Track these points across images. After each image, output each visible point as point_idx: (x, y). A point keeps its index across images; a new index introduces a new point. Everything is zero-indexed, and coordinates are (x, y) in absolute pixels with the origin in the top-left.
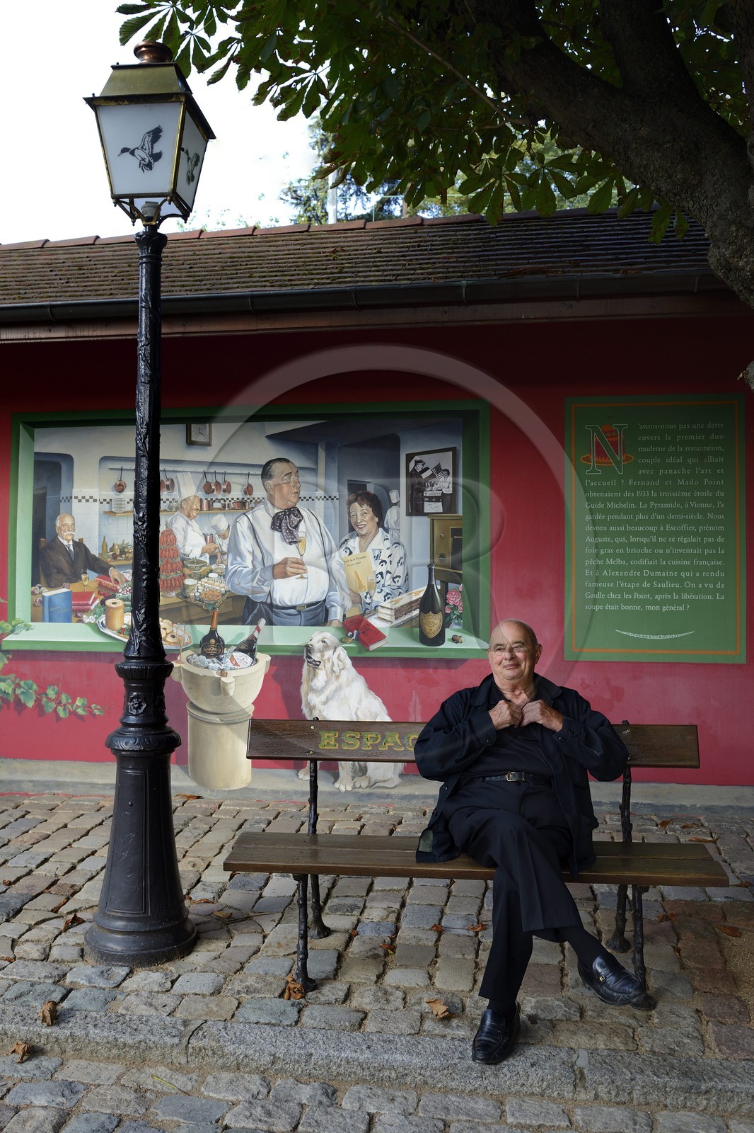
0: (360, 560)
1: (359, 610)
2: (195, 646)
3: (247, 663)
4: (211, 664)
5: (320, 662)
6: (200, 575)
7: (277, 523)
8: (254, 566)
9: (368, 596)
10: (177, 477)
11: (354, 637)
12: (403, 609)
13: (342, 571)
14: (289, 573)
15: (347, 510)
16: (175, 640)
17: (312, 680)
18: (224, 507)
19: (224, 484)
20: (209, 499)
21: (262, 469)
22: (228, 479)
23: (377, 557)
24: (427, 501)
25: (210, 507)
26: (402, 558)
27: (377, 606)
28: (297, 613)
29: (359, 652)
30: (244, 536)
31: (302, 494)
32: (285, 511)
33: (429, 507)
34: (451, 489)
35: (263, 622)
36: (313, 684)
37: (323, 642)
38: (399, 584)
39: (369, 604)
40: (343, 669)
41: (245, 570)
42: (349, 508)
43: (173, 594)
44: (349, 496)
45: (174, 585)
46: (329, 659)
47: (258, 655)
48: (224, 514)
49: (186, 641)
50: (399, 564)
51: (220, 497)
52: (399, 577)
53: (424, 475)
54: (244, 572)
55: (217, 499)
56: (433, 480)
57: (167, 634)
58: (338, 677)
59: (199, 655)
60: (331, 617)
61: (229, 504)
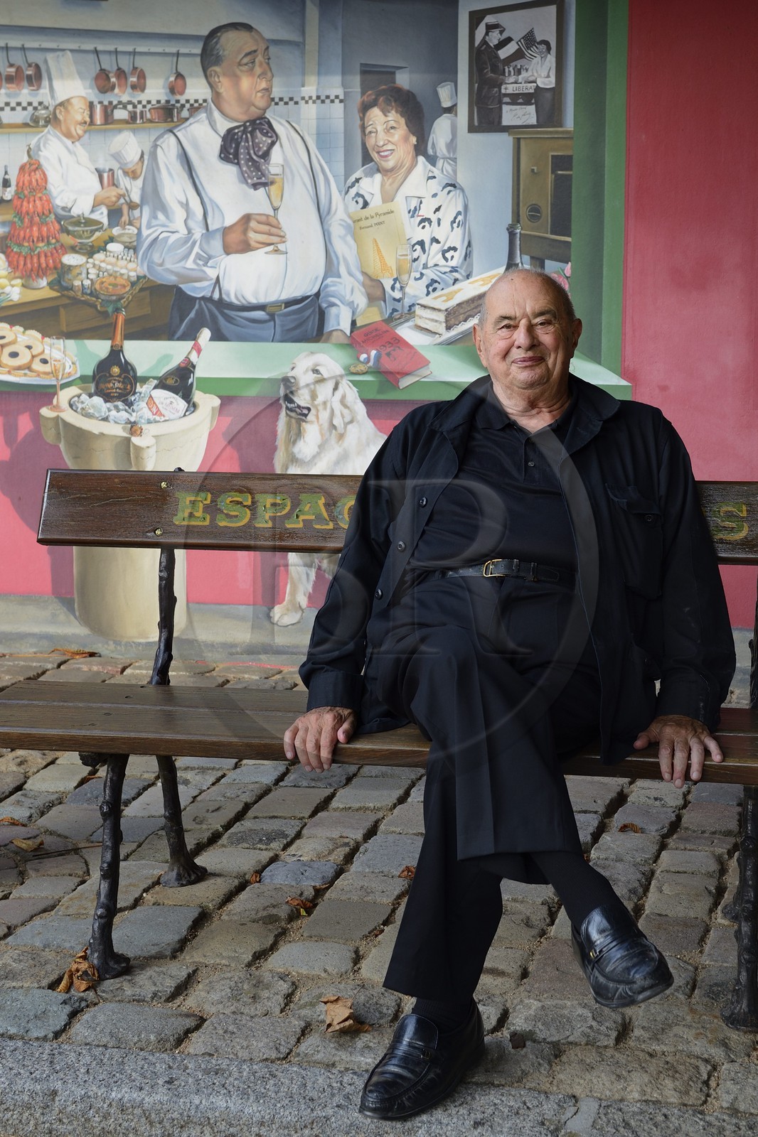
0: (382, 218)
1: (381, 313)
2: (83, 379)
3: (178, 411)
4: (114, 413)
5: (309, 409)
6: (92, 247)
7: (231, 149)
8: (189, 231)
9: (398, 285)
10: (46, 61)
11: (371, 364)
12: (462, 311)
13: (349, 238)
14: (253, 244)
15: (359, 122)
16: (47, 368)
17: (294, 442)
18: (133, 117)
19: (132, 74)
20: (106, 103)
21: (201, 45)
22: (140, 62)
23: (413, 212)
24: (507, 103)
25: (108, 117)
26: (459, 213)
27: (413, 305)
28: (267, 317)
29: (380, 392)
31: (276, 92)
32: (244, 125)
33: (512, 115)
34: (553, 79)
35: (206, 334)
36: (296, 450)
37: (316, 371)
38: (453, 263)
39: (399, 300)
40: (351, 422)
41: (173, 238)
42: (362, 119)
43: (43, 282)
44: (363, 93)
45: (44, 265)
46: (325, 403)
47: (198, 396)
48: (134, 131)
49: (67, 370)
50: (455, 225)
51: (125, 98)
52: (455, 249)
53: (504, 53)
54: (171, 241)
55: (120, 103)
56: (519, 63)
57: (33, 357)
58: (341, 437)
59: (90, 396)
60: (330, 325)
61: (142, 113)
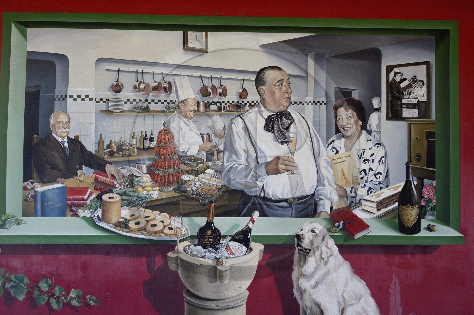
0: (346, 159)
1: (345, 203)
2: (192, 237)
3: (242, 252)
4: (208, 254)
5: (310, 250)
6: (197, 171)
7: (270, 125)
8: (249, 164)
9: (353, 190)
10: (174, 80)
11: (341, 227)
12: (384, 202)
13: (329, 168)
14: (281, 170)
15: (333, 114)
16: (172, 232)
17: (303, 266)
18: (220, 109)
19: (220, 88)
20: (206, 102)
21: (255, 76)
22: (224, 83)
23: (360, 156)
24: (405, 108)
25: (207, 109)
26: (382, 157)
27: (361, 199)
28: (288, 205)
29: (345, 241)
30: (239, 136)
31: (293, 99)
32: (277, 114)
33: (407, 113)
34: (425, 97)
35: (257, 214)
36: (303, 270)
37: (313, 231)
38: (380, 180)
39: (354, 197)
40: (331, 256)
41: (240, 167)
42: (336, 113)
43: (171, 189)
44: (336, 101)
45: (171, 180)
46: (318, 247)
47: (252, 244)
48: (220, 115)
49: (183, 233)
50: (381, 163)
51: (216, 100)
52: (381, 173)
53: (403, 85)
54: (239, 168)
55: (213, 102)
56: (410, 90)
57: (165, 226)
58: (326, 263)
59: (195, 245)
60: (320, 209)
61: (224, 107)
